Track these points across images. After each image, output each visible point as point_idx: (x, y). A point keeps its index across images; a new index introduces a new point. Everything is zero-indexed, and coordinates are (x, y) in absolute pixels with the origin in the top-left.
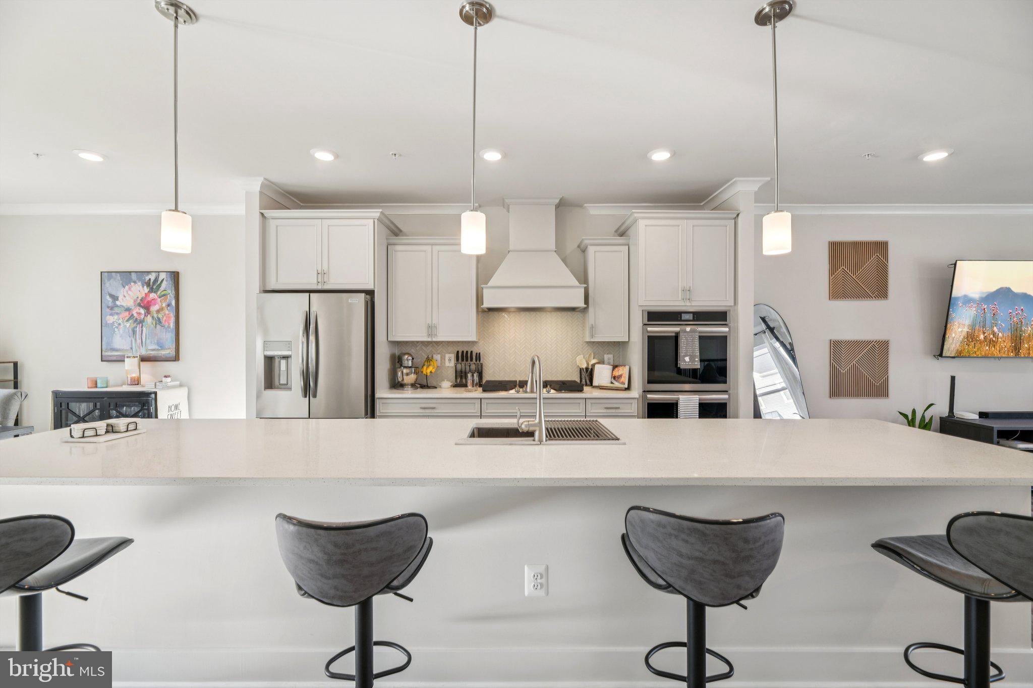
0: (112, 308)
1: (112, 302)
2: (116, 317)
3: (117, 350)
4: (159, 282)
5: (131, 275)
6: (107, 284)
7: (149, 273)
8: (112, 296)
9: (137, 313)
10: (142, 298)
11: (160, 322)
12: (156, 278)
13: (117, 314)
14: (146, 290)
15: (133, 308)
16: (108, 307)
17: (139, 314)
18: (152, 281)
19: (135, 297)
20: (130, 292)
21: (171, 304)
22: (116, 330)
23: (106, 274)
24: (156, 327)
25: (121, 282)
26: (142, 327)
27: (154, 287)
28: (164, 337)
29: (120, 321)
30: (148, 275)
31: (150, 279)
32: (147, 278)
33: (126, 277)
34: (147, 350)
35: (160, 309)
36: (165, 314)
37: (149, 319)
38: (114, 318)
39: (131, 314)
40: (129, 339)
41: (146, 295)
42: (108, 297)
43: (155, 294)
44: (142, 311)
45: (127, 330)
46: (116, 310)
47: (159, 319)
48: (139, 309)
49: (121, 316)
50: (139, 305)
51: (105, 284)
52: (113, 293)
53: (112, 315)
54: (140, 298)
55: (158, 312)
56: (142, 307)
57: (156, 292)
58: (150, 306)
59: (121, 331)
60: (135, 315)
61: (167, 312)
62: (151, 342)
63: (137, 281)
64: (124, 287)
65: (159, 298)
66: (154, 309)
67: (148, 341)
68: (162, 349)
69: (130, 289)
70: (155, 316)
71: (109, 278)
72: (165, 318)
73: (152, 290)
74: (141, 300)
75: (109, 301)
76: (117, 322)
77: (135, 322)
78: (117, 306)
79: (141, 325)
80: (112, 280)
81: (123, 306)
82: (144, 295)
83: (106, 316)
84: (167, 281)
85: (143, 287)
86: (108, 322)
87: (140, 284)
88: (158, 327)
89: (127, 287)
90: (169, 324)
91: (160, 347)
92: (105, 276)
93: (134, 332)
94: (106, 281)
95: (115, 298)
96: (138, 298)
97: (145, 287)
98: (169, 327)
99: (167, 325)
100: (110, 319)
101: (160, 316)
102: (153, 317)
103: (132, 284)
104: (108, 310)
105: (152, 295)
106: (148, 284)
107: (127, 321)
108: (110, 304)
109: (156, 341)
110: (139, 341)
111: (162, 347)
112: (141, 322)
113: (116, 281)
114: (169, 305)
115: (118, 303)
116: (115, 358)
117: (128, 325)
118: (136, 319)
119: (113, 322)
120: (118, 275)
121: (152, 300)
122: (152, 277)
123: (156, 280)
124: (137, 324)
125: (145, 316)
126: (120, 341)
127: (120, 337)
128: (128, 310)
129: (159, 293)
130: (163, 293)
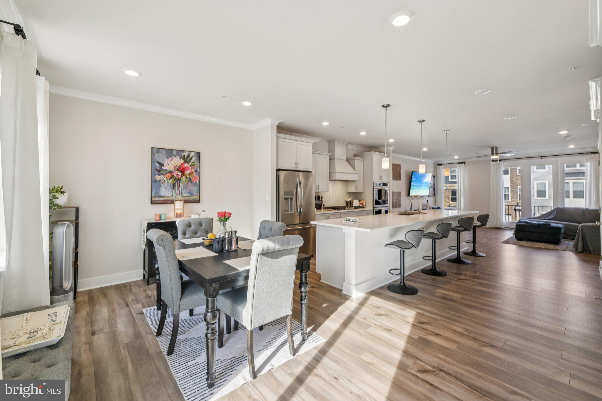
0: (159, 171)
1: (160, 167)
2: (162, 176)
3: (163, 197)
4: (190, 158)
5: (172, 151)
6: (156, 156)
7: (184, 151)
8: (159, 163)
9: (176, 174)
10: (180, 166)
11: (191, 180)
12: (189, 155)
13: (163, 174)
14: (182, 161)
15: (174, 171)
16: (157, 170)
17: (178, 175)
18: (186, 156)
19: (175, 165)
20: (171, 162)
21: (197, 170)
22: (162, 184)
23: (155, 149)
24: (188, 183)
25: (166, 155)
26: (179, 183)
27: (188, 160)
28: (193, 189)
29: (165, 179)
30: (183, 153)
31: (185, 155)
32: (183, 154)
33: (169, 153)
34: (182, 197)
35: (191, 173)
36: (194, 176)
37: (184, 178)
38: (161, 177)
39: (172, 175)
40: (171, 190)
41: (182, 164)
42: (157, 164)
43: (188, 164)
44: (180, 174)
45: (169, 185)
46: (162, 172)
47: (190, 178)
48: (178, 172)
49: (165, 176)
50: (178, 170)
51: (154, 155)
52: (161, 161)
53: (159, 175)
54: (178, 166)
55: (189, 174)
56: (180, 171)
57: (188, 163)
58: (185, 170)
59: (166, 185)
60: (175, 176)
61: (195, 175)
62: (185, 192)
63: (177, 156)
64: (168, 158)
65: (191, 166)
66: (187, 172)
67: (183, 192)
68: (192, 196)
69: (172, 160)
70: (188, 176)
71: (158, 152)
72: (193, 178)
73: (186, 162)
74: (179, 167)
75: (157, 166)
76: (163, 180)
77: (175, 180)
78: (163, 170)
79: (179, 182)
80: (160, 153)
81: (167, 170)
82: (181, 164)
83: (155, 176)
84: (195, 157)
85: (180, 159)
86: (157, 179)
87: (178, 157)
88: (189, 183)
89: (170, 159)
90: (196, 181)
91: (191, 195)
92: (154, 151)
93: (174, 186)
94: (156, 153)
95: (162, 165)
96: (177, 165)
97: (182, 159)
98: (196, 183)
99: (195, 182)
100: (158, 178)
101: (191, 177)
102: (186, 177)
103: (173, 157)
104: (156, 172)
105: (186, 165)
106: (183, 158)
107: (170, 179)
108: (158, 168)
109: (188, 192)
110: (177, 191)
111: (191, 194)
112: (179, 180)
113: (162, 154)
114: (196, 171)
115: (163, 168)
116: (161, 202)
117: (170, 181)
118: (176, 178)
119: (160, 180)
120: (164, 150)
121: (186, 167)
122: (186, 154)
123: (188, 156)
124: (176, 181)
125: (181, 176)
126: (165, 192)
127: (165, 189)
128: (170, 172)
129: (190, 164)
130: (192, 164)
